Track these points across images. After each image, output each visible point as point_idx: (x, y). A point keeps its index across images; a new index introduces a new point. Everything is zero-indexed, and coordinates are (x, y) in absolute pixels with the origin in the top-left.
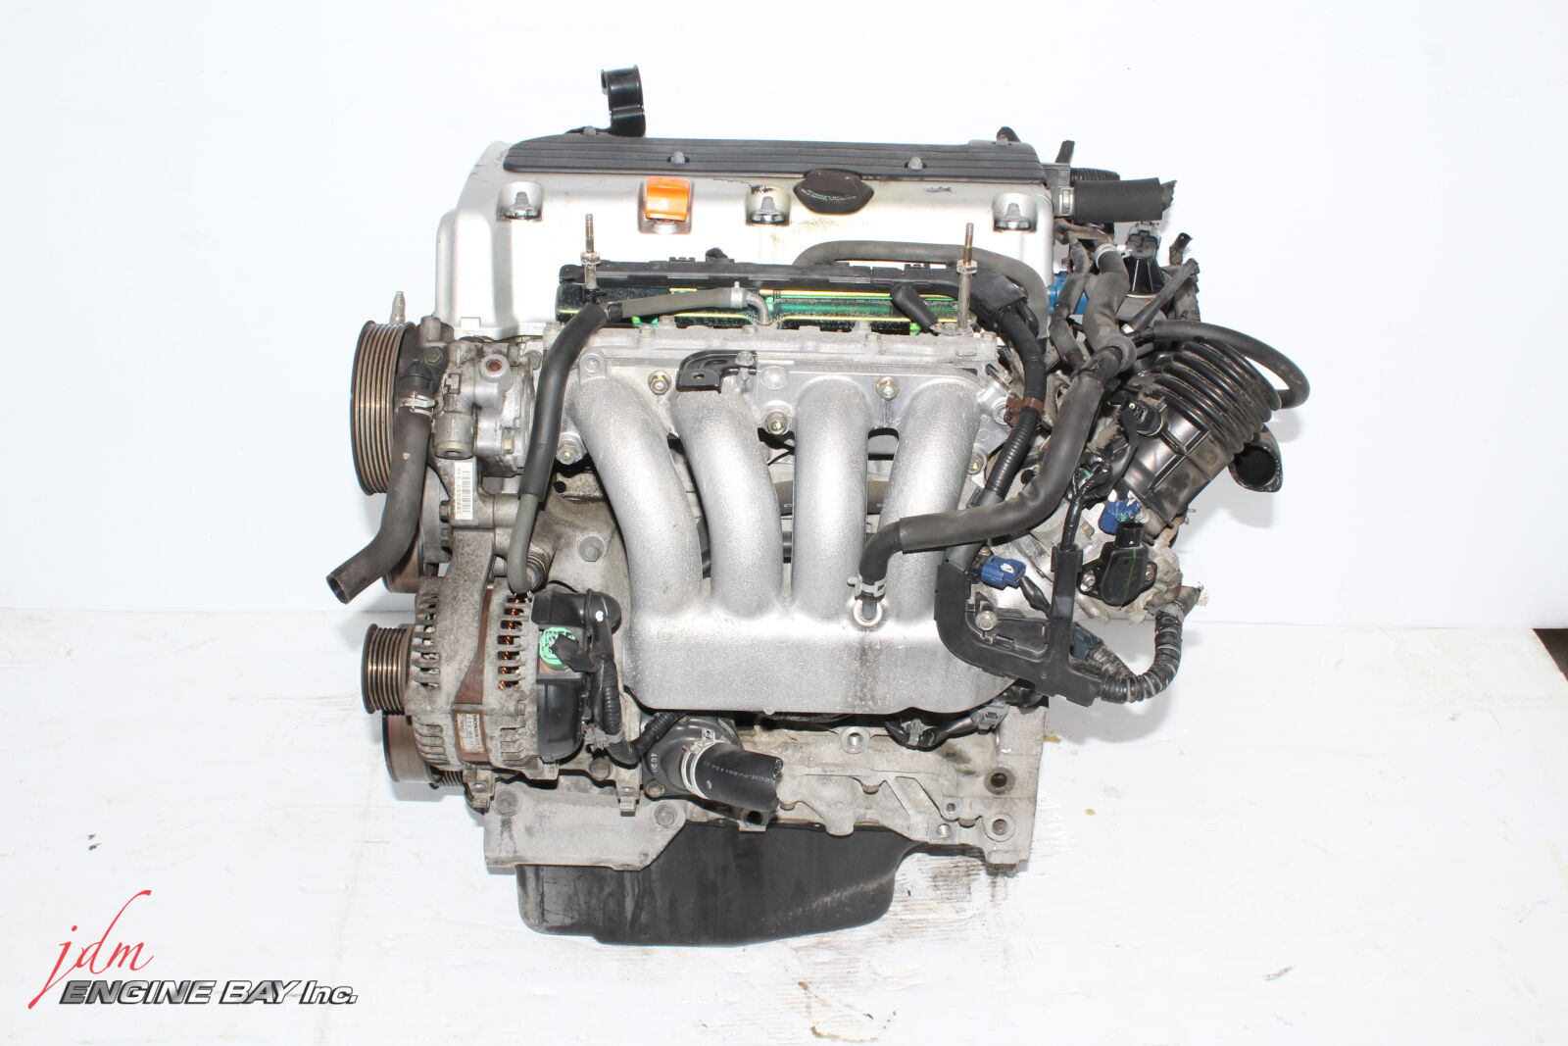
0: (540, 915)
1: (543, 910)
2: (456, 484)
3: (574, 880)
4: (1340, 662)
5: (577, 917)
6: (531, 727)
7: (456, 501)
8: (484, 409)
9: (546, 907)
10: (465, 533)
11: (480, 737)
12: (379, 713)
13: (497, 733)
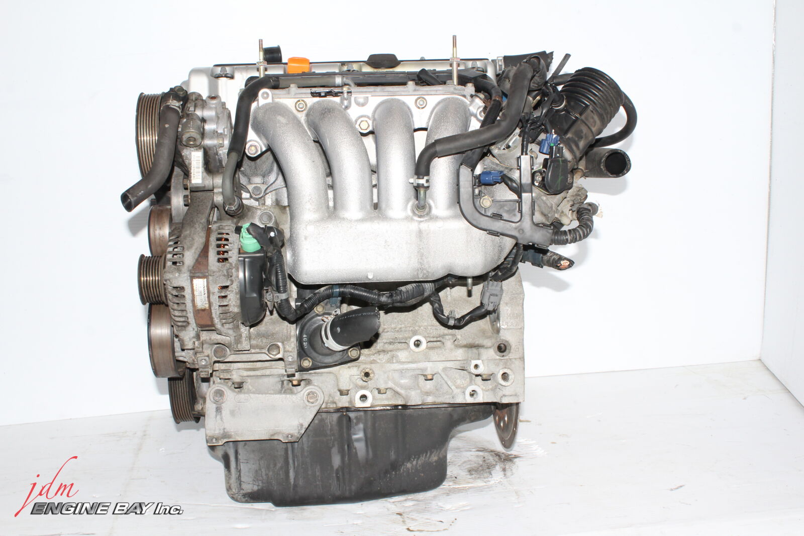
0: (239, 486)
1: (241, 481)
2: (192, 164)
3: (259, 460)
4: (677, 385)
5: (261, 485)
6: (236, 287)
7: (192, 173)
8: (208, 122)
9: (243, 479)
10: (197, 193)
11: (206, 295)
12: (148, 304)
13: (216, 290)
